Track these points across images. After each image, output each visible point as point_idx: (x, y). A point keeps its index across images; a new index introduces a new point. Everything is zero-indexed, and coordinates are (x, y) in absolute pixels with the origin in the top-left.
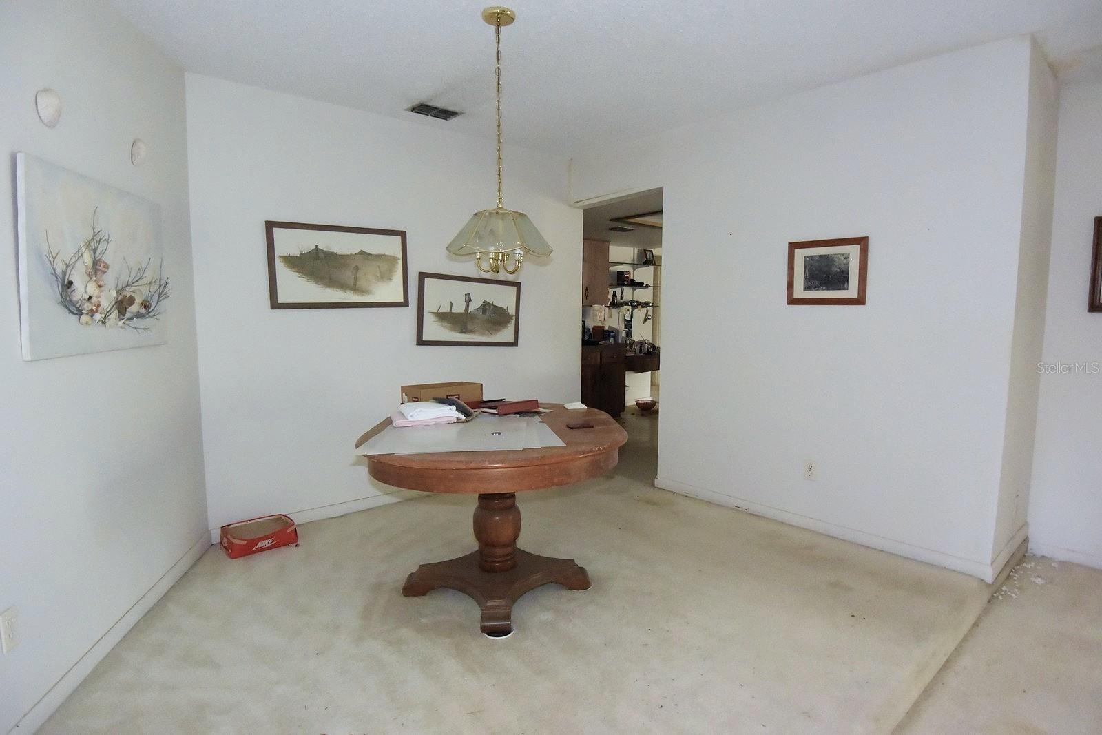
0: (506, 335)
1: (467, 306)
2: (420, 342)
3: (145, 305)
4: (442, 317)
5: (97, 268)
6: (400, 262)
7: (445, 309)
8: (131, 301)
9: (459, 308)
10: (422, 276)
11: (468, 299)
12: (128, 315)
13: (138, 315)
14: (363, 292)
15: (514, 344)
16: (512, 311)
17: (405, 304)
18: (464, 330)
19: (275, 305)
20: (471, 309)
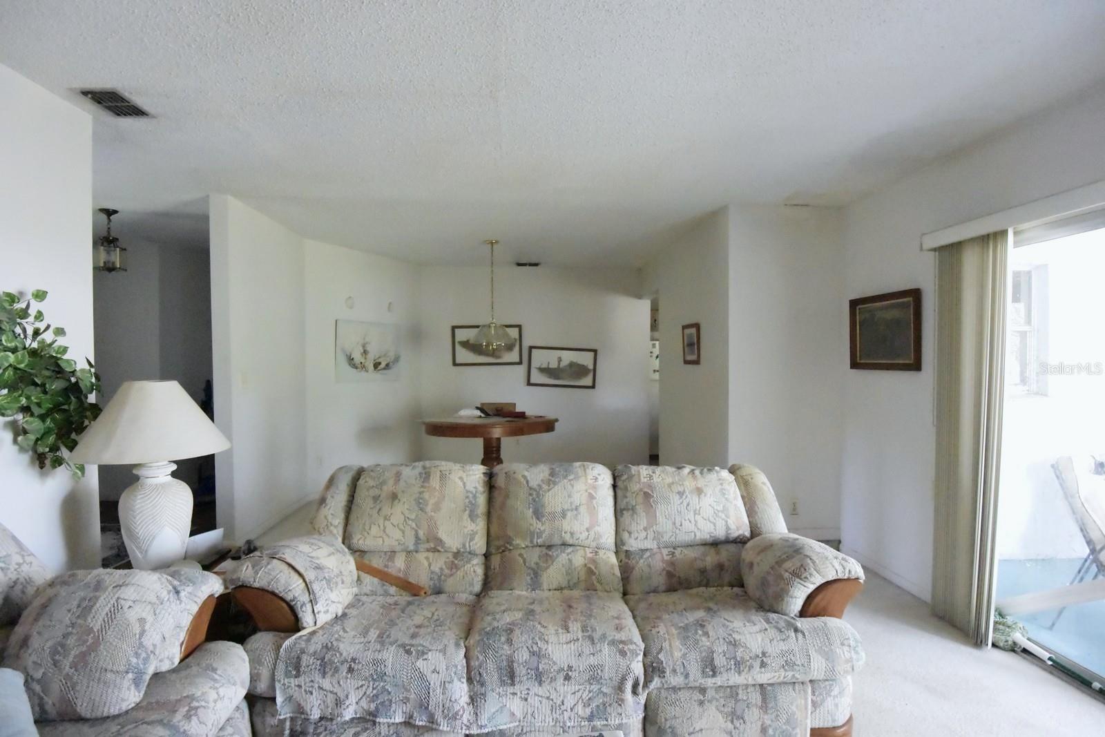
0: (587, 381)
1: (559, 364)
2: (529, 384)
3: (387, 365)
4: (542, 370)
5: (365, 352)
6: (518, 341)
7: (544, 366)
8: (380, 363)
9: (554, 365)
10: (531, 348)
11: (560, 360)
12: (379, 368)
13: (384, 369)
14: (499, 357)
15: (593, 387)
16: (591, 367)
17: (520, 363)
18: (557, 378)
19: (455, 364)
20: (561, 366)
